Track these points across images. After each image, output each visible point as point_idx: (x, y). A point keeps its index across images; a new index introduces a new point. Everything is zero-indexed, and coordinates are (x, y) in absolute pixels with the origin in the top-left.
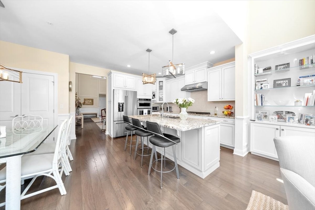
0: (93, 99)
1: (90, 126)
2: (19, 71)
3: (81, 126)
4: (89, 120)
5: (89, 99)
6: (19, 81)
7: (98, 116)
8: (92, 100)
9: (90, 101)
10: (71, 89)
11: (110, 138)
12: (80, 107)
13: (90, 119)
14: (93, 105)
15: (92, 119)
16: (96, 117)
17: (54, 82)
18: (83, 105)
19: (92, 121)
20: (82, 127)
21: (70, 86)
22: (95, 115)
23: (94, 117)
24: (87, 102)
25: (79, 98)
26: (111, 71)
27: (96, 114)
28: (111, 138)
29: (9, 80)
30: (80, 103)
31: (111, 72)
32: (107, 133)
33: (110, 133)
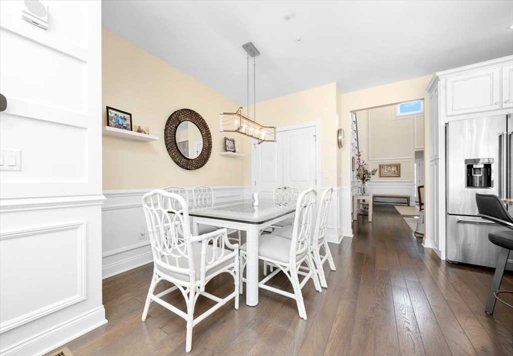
0: (400, 165)
1: (387, 221)
2: (273, 127)
3: (368, 218)
4: (391, 210)
5: (390, 166)
6: (273, 140)
7: (412, 203)
8: (398, 167)
9: (393, 169)
10: (341, 143)
11: (436, 259)
12: (367, 180)
13: (393, 207)
14: (399, 176)
15: (396, 207)
16: (409, 205)
17: (315, 136)
18: (373, 175)
19: (397, 213)
20: (370, 219)
21: (340, 138)
22: (406, 201)
23: (401, 204)
24: (386, 171)
25: (364, 162)
26: (438, 74)
27: (408, 198)
28: (440, 259)
29: (266, 140)
30: (366, 172)
31: (438, 77)
32: (428, 244)
33: (437, 245)
